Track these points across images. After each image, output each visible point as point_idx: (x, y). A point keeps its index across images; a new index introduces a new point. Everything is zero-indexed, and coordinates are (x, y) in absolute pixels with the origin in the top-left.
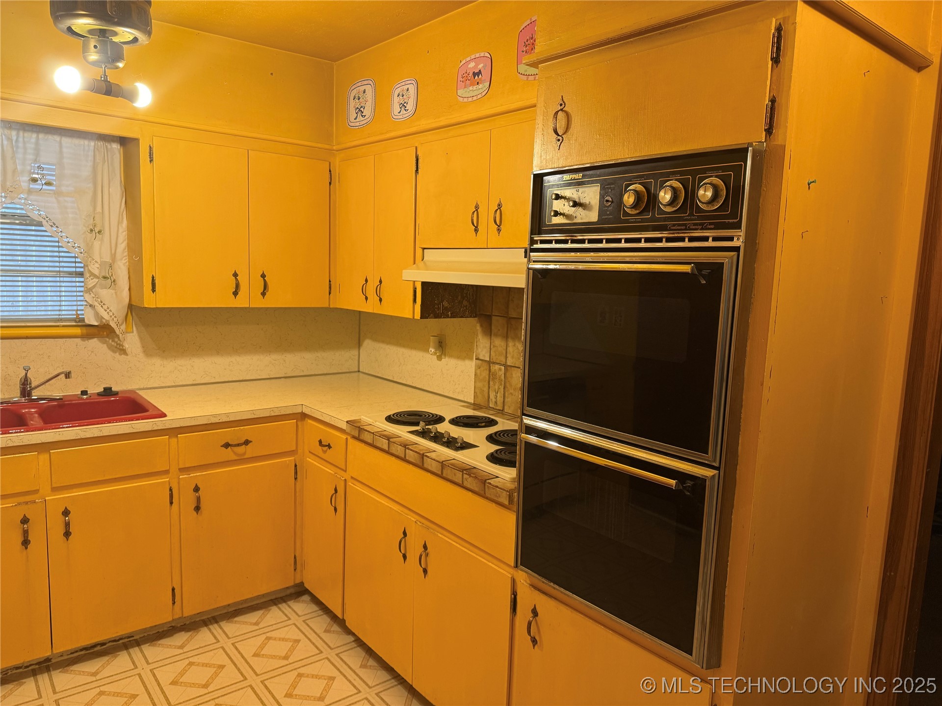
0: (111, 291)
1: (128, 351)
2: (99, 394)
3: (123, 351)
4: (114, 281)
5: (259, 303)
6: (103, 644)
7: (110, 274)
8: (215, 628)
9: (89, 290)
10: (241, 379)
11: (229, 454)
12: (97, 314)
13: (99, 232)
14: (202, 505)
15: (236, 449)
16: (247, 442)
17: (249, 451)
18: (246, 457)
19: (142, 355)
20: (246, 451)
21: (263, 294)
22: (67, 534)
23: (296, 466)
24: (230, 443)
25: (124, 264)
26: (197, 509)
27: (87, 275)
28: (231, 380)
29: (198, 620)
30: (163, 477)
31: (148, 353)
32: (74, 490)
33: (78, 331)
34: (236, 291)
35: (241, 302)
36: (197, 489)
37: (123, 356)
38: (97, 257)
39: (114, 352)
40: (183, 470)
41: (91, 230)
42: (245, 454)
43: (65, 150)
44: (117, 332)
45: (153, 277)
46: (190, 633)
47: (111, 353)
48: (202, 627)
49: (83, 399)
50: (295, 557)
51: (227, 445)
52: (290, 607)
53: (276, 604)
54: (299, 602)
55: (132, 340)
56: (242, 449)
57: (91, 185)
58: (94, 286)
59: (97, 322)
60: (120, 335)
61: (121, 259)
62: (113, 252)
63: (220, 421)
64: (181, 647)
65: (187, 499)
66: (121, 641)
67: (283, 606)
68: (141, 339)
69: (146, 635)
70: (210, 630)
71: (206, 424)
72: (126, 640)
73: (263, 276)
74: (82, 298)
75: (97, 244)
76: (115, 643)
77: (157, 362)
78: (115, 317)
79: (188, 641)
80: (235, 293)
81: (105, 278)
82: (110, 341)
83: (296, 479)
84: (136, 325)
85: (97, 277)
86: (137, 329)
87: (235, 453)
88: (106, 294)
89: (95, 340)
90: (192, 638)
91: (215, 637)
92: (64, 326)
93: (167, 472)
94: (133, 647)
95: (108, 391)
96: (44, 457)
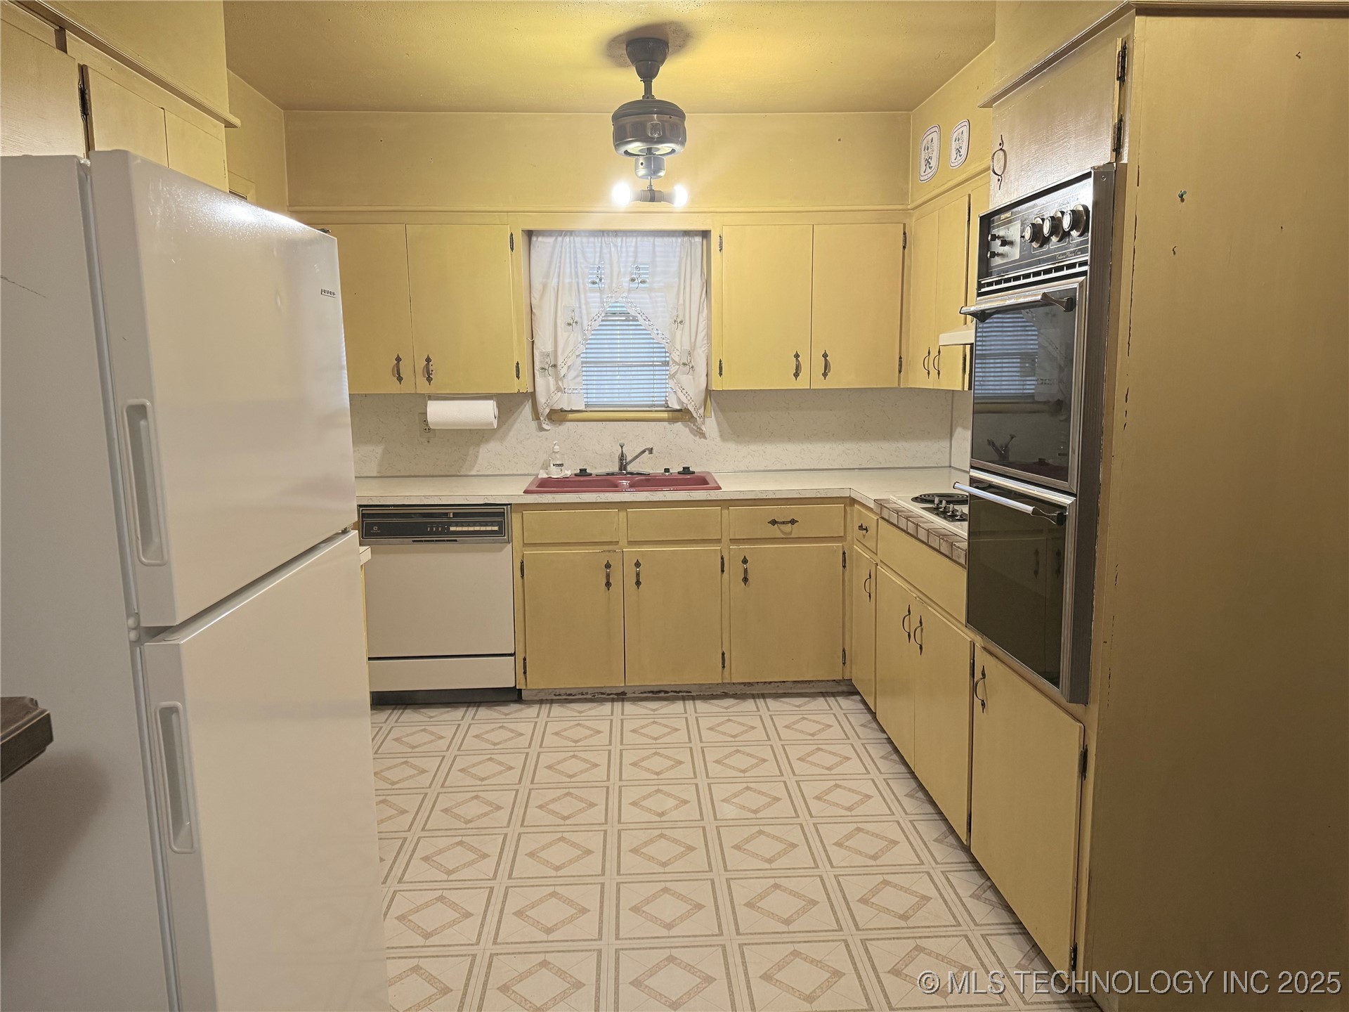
0: (689, 376)
1: (707, 435)
2: (679, 473)
3: (703, 435)
4: (692, 367)
5: (820, 383)
6: (666, 692)
7: (689, 361)
8: (760, 702)
9: (672, 376)
10: (813, 468)
11: (775, 531)
12: (679, 400)
13: (681, 322)
14: (749, 577)
15: (782, 527)
16: (793, 522)
17: (795, 531)
18: (792, 536)
19: (718, 439)
20: (792, 531)
21: (825, 375)
22: (638, 583)
23: (844, 553)
24: (777, 520)
25: (703, 352)
26: (745, 580)
27: (671, 363)
28: (802, 468)
29: (748, 693)
30: (715, 545)
31: (723, 437)
32: (644, 546)
33: (665, 415)
34: (796, 372)
35: (802, 383)
36: (745, 561)
37: (702, 439)
38: (678, 347)
39: (695, 435)
40: (733, 541)
41: (675, 321)
42: (791, 533)
43: (657, 249)
44: (695, 415)
45: (720, 361)
46: (738, 701)
47: (692, 436)
48: (750, 698)
49: (665, 475)
50: (844, 650)
51: (774, 522)
52: (836, 701)
53: (824, 696)
54: (848, 699)
55: (711, 425)
56: (788, 528)
57: (677, 280)
58: (676, 372)
59: (679, 405)
60: (698, 418)
61: (701, 347)
62: (693, 340)
63: (767, 497)
64: (726, 708)
65: (735, 569)
66: (681, 694)
67: (831, 700)
68: (718, 423)
69: (702, 694)
70: (755, 702)
71: (755, 499)
72: (685, 694)
73: (825, 356)
74: (667, 385)
75: (678, 333)
76: (675, 694)
77: (732, 446)
78: (693, 401)
79: (733, 705)
80: (796, 375)
81: (684, 364)
82: (692, 425)
83: (844, 567)
84: (714, 410)
85: (679, 365)
86: (715, 414)
87: (782, 531)
88: (685, 379)
89: (680, 423)
90: (738, 704)
91: (757, 708)
92: (656, 411)
93: (719, 541)
94: (688, 699)
95: (686, 470)
96: (622, 514)
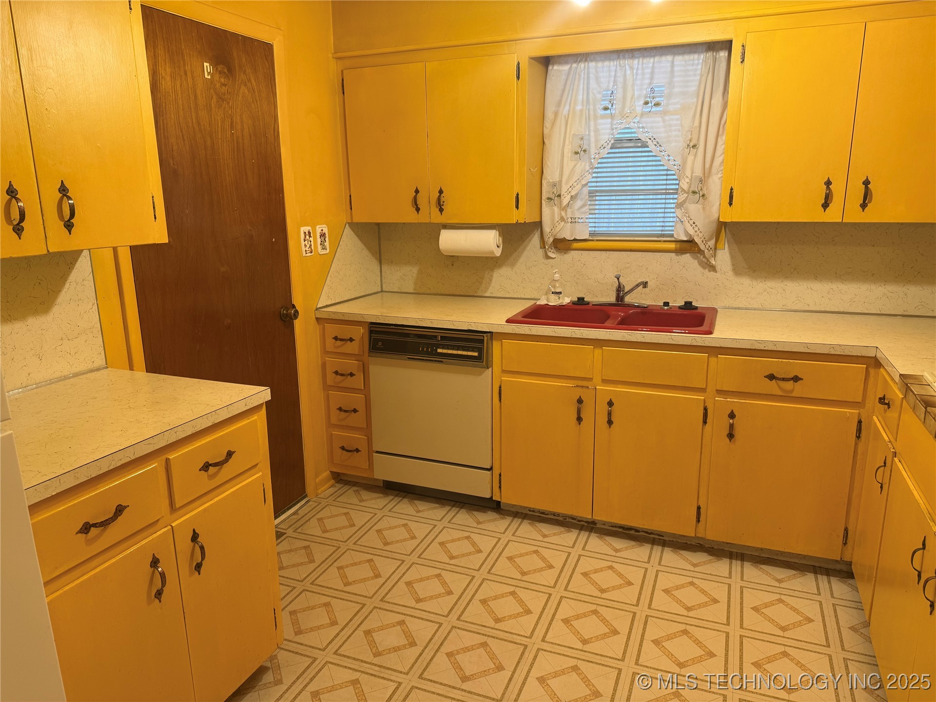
0: (699, 206)
1: (718, 268)
2: (680, 307)
3: (713, 268)
4: (703, 196)
5: (855, 216)
6: (637, 531)
7: (700, 188)
8: (737, 565)
9: (680, 206)
10: (842, 310)
11: (773, 387)
12: (685, 230)
13: (694, 146)
14: (737, 433)
15: (781, 383)
16: (796, 379)
17: (798, 389)
18: (793, 395)
19: (731, 273)
20: (793, 389)
21: (864, 206)
22: (610, 422)
23: (860, 422)
24: (775, 375)
25: (719, 178)
26: (731, 436)
27: (680, 190)
28: (828, 310)
29: (727, 549)
30: (699, 394)
31: (737, 271)
32: (619, 386)
33: (672, 246)
34: (826, 202)
35: (833, 215)
36: (732, 415)
37: (712, 273)
38: (688, 173)
39: (704, 268)
40: (720, 392)
41: (688, 146)
42: (792, 391)
43: (676, 69)
44: (702, 247)
45: (732, 189)
46: (711, 558)
47: (701, 269)
48: (725, 557)
49: (664, 309)
50: (846, 530)
51: (771, 377)
52: (829, 582)
53: (815, 573)
54: (844, 583)
55: (723, 258)
56: (789, 385)
57: (695, 100)
58: (684, 202)
59: (686, 237)
60: (706, 251)
61: (717, 174)
62: (707, 165)
63: (765, 349)
64: (695, 565)
65: (718, 423)
66: (652, 536)
67: (823, 580)
68: (733, 257)
69: (675, 540)
70: (731, 564)
71: (751, 349)
72: (657, 537)
73: (866, 183)
74: (674, 215)
75: (690, 158)
76: (647, 535)
77: (746, 281)
78: (701, 232)
79: (704, 563)
80: (825, 206)
81: (694, 192)
82: (702, 257)
83: (858, 437)
84: (728, 241)
85: (688, 193)
86: (729, 246)
87: (780, 387)
88: (694, 209)
89: (688, 255)
90: (710, 562)
91: (730, 572)
92: (665, 241)
93: (703, 390)
94: (658, 545)
95: (688, 305)
96: (598, 352)
